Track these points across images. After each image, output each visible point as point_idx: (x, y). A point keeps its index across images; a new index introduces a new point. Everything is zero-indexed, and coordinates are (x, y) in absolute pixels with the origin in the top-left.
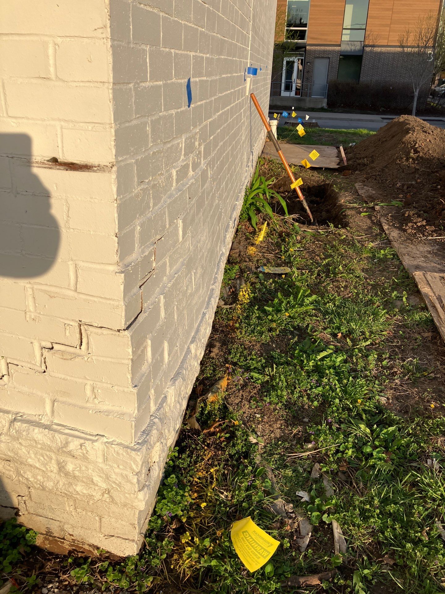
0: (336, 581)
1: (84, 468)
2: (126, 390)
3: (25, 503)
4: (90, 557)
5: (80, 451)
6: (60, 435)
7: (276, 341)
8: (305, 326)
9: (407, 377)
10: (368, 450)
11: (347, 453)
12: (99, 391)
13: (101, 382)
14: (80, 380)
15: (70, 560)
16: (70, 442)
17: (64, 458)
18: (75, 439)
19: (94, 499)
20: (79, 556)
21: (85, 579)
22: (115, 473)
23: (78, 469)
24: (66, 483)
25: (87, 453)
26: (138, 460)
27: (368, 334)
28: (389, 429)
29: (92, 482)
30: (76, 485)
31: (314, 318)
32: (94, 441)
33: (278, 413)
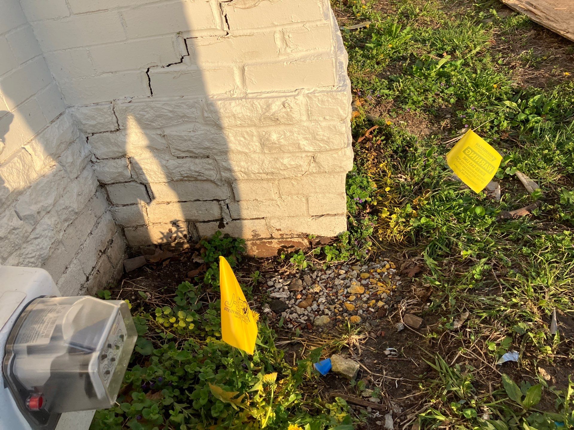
0: (543, 208)
1: (288, 134)
2: (318, 23)
3: (228, 207)
5: (284, 110)
6: (259, 101)
7: (389, 70)
9: (527, 66)
10: (523, 117)
11: (502, 126)
12: (290, 36)
13: (292, 23)
14: (268, 30)
15: (283, 257)
16: (271, 104)
17: (266, 129)
18: (275, 99)
19: (302, 171)
20: (289, 252)
21: (305, 264)
22: (321, 128)
23: (283, 136)
24: (271, 160)
25: (291, 111)
26: (345, 101)
27: (471, 45)
28: (535, 97)
29: (299, 148)
30: (282, 158)
31: (415, 46)
32: (294, 96)
33: (419, 117)
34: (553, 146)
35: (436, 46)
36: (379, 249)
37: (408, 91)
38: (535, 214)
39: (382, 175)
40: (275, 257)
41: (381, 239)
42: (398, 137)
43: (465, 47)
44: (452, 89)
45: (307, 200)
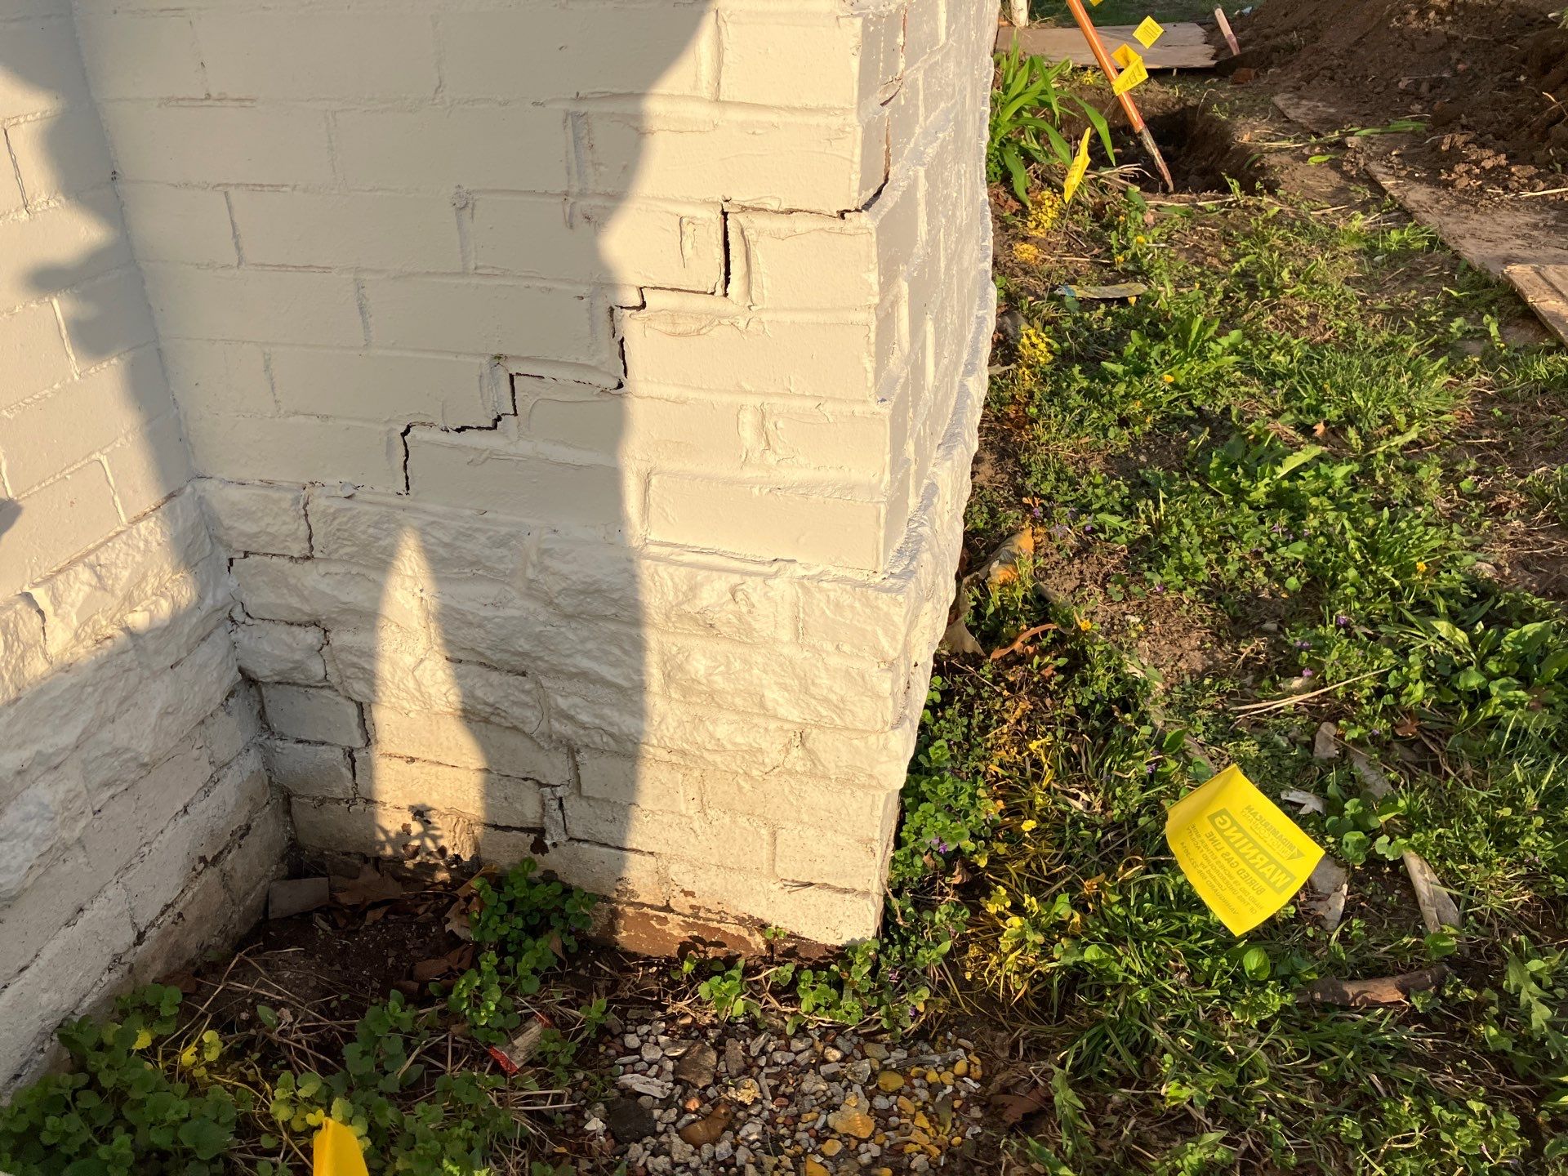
0: (1448, 993)
1: (737, 665)
2: (858, 409)
3: (561, 806)
4: (739, 956)
5: (731, 606)
6: (672, 569)
7: (1147, 448)
8: (1218, 411)
9: (1541, 515)
10: (1474, 681)
11: (1409, 694)
12: (780, 424)
13: (787, 394)
14: (726, 399)
15: (687, 967)
16: (702, 585)
17: (680, 641)
18: (715, 574)
19: (763, 763)
20: (710, 956)
21: (739, 1007)
22: (827, 670)
23: (722, 668)
24: (685, 718)
25: (750, 612)
26: (896, 619)
27: (1401, 419)
28: (1526, 628)
29: (762, 706)
30: (714, 722)
31: (1242, 389)
32: (767, 577)
33: (1188, 611)
34: (1530, 798)
35: (1302, 399)
36: (955, 1004)
37: (1175, 530)
38: (1419, 1006)
39: (1028, 774)
40: (669, 959)
41: (968, 976)
42: (1101, 671)
43: (1381, 417)
44: (1301, 545)
45: (774, 835)
